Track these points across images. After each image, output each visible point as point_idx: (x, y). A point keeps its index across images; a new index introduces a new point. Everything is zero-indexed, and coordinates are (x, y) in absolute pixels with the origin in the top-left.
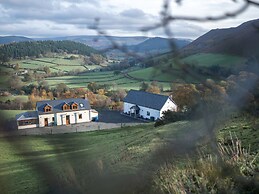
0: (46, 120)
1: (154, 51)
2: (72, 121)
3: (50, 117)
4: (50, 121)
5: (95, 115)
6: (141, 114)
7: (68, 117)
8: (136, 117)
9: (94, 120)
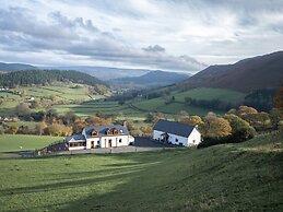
0: (93, 143)
1: (155, 84)
2: (114, 144)
3: (96, 140)
4: (96, 144)
5: (132, 140)
6: (170, 140)
7: (110, 141)
8: (165, 142)
9: (131, 144)
